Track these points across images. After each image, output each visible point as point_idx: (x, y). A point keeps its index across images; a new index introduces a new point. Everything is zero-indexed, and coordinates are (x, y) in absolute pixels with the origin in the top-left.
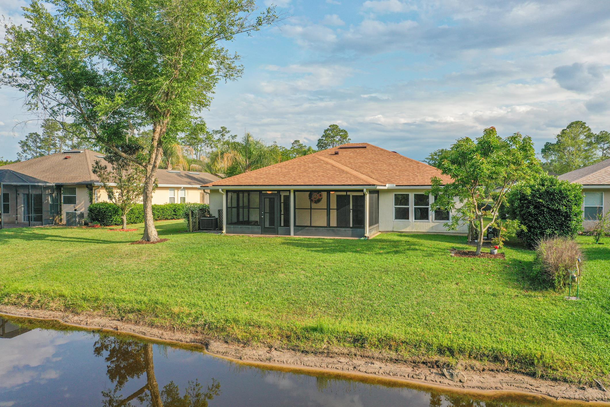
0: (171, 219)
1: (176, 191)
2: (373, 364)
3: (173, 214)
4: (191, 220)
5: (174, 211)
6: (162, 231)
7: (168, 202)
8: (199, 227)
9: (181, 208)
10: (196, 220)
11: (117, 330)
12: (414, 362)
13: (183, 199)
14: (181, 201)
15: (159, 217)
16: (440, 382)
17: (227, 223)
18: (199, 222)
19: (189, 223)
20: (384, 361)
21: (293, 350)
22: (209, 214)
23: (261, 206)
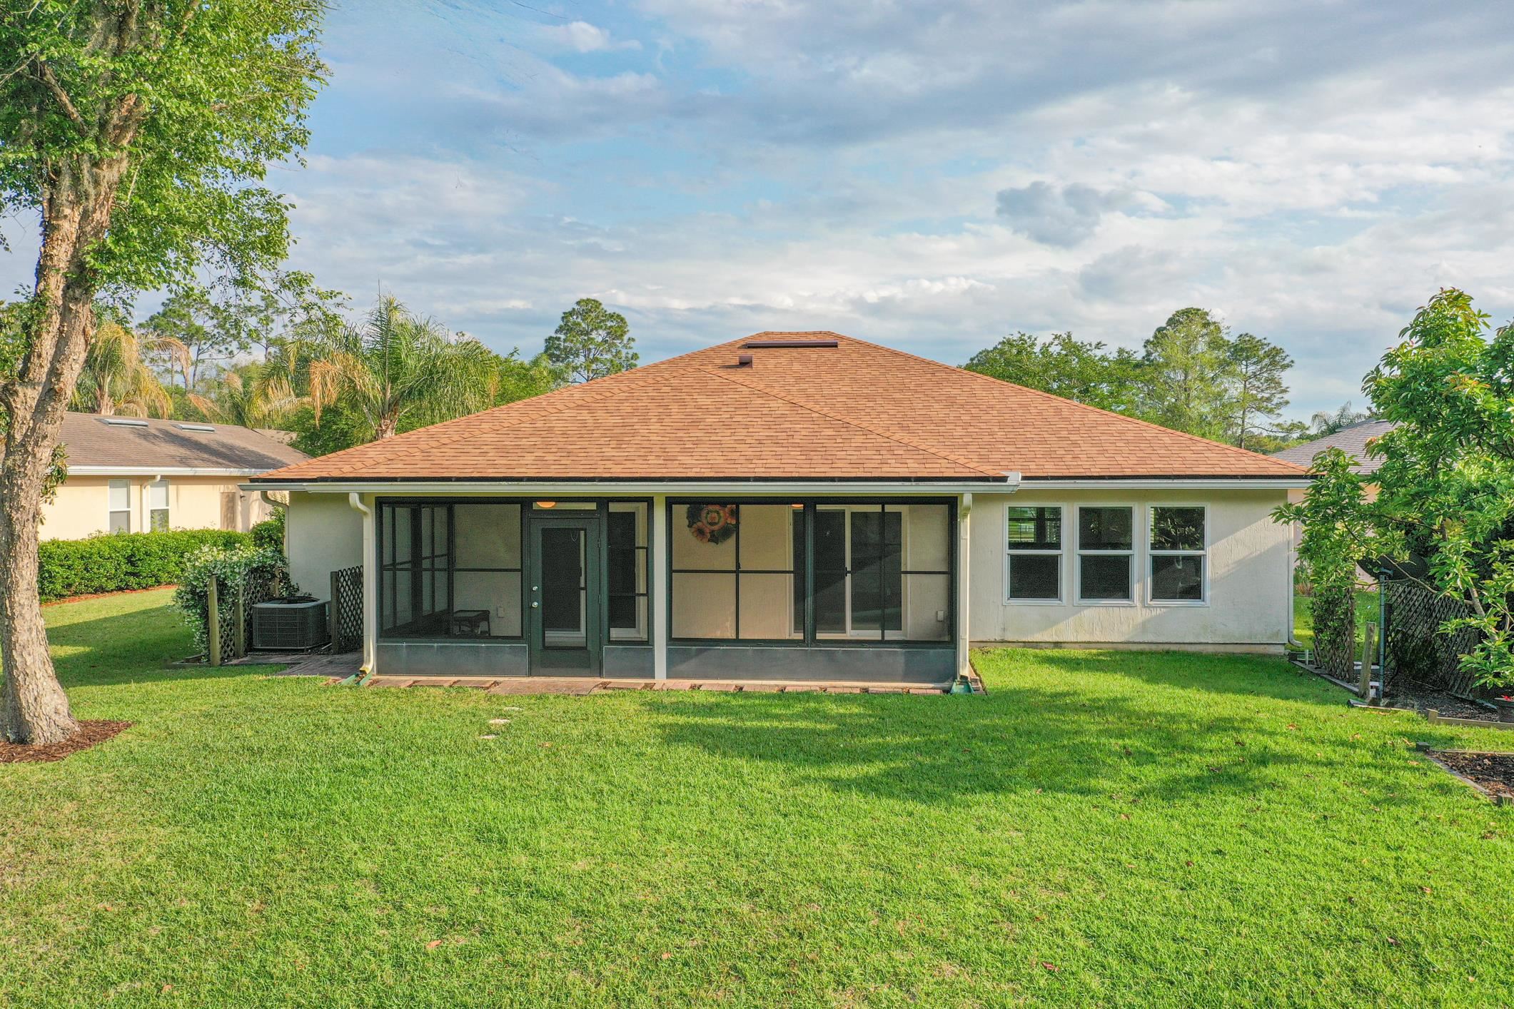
0: (120, 589)
1: (135, 489)
3: (127, 573)
4: (215, 615)
5: (130, 560)
6: (87, 655)
7: (106, 528)
8: (249, 640)
9: (155, 548)
10: (236, 613)
13: (162, 516)
14: (152, 523)
15: (69, 585)
17: (383, 634)
18: (249, 623)
19: (206, 625)
22: (289, 586)
23: (527, 562)
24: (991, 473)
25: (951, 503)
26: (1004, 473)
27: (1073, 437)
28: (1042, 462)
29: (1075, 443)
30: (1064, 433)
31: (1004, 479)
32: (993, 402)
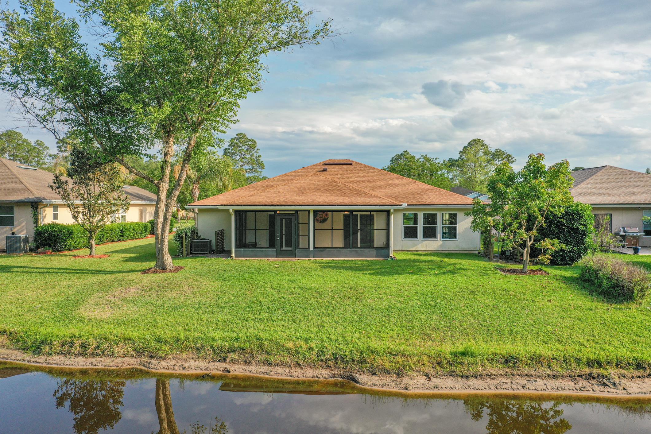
2: (536, 381)
4: (185, 243)
8: (190, 251)
10: (188, 243)
11: (229, 372)
12: (570, 377)
16: (608, 391)
17: (237, 246)
18: (191, 246)
19: (182, 247)
20: (543, 378)
21: (451, 376)
22: (198, 236)
23: (276, 227)
24: (398, 204)
25: (388, 212)
26: (402, 204)
27: (421, 194)
28: (412, 200)
29: (422, 195)
30: (419, 192)
31: (402, 205)
32: (399, 183)
